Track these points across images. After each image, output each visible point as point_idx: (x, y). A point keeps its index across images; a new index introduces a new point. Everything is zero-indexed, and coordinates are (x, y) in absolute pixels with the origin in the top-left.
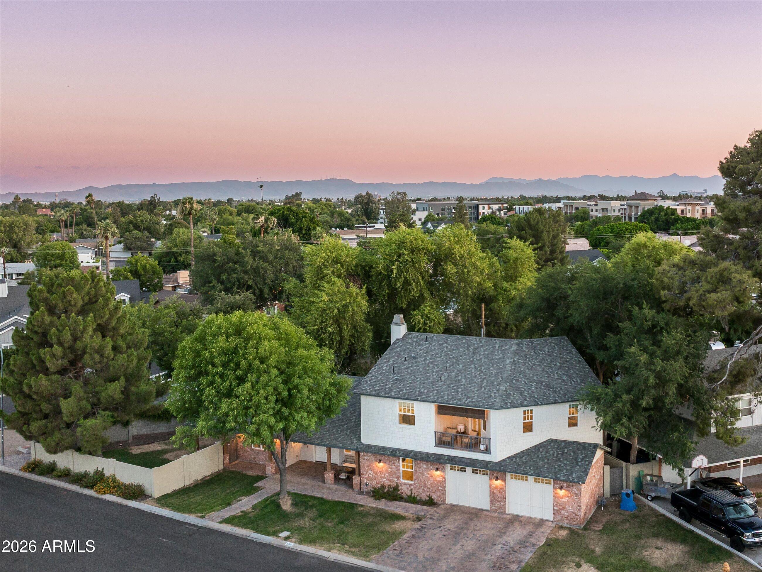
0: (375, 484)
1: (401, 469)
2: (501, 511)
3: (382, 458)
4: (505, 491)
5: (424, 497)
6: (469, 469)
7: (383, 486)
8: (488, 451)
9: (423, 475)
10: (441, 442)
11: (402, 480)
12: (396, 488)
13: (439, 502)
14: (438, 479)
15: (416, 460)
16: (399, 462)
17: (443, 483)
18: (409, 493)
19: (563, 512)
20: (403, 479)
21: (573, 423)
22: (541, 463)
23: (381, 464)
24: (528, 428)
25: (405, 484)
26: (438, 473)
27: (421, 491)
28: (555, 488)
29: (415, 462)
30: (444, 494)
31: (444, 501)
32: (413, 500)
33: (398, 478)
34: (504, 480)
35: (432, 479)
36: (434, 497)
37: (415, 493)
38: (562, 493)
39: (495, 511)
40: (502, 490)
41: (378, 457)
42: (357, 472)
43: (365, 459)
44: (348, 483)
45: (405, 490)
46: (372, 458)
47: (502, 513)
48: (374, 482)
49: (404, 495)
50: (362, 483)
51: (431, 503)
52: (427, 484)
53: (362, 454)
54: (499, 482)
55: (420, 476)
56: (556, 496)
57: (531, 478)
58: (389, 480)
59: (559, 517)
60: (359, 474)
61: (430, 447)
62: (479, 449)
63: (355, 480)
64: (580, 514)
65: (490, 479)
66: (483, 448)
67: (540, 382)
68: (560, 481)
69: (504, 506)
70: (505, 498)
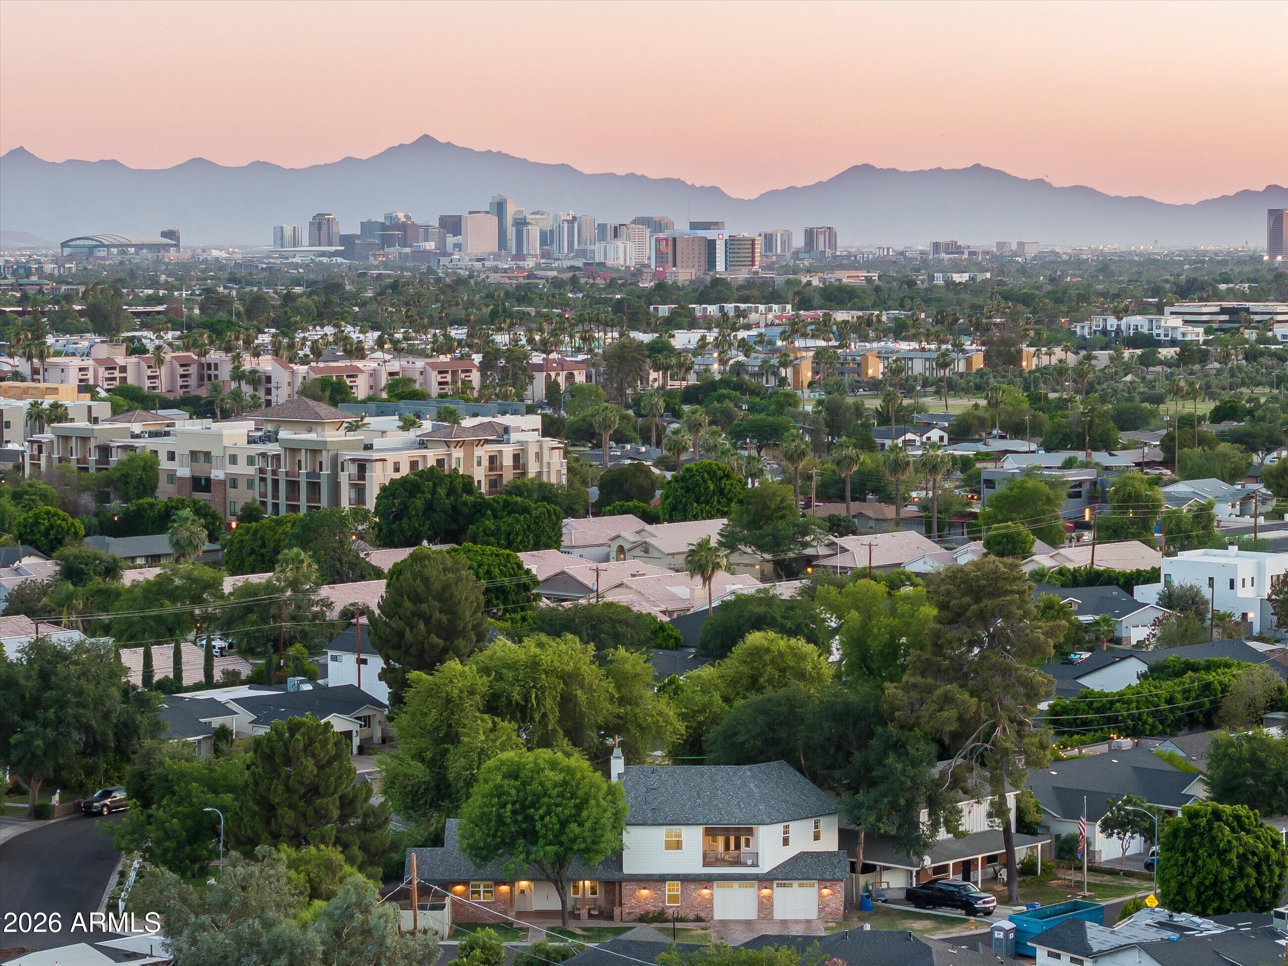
0: (639, 913)
1: (667, 893)
2: (768, 917)
3: (646, 886)
4: (773, 899)
5: (692, 915)
6: (736, 884)
7: (648, 911)
8: (755, 865)
9: (691, 895)
10: (706, 864)
11: (668, 904)
12: (662, 912)
13: (707, 919)
14: (706, 897)
15: (683, 882)
16: (665, 887)
17: (711, 901)
18: (675, 914)
19: (827, 909)
20: (668, 902)
21: (817, 837)
22: (804, 869)
23: (647, 891)
24: (786, 842)
25: (672, 907)
26: (706, 891)
27: (688, 910)
28: (819, 888)
29: (682, 884)
30: (712, 911)
31: (712, 918)
32: (679, 919)
33: (664, 902)
34: (772, 888)
35: (700, 898)
36: (702, 915)
37: (682, 914)
38: (826, 892)
39: (764, 919)
40: (770, 898)
41: (642, 885)
42: (617, 903)
43: (627, 888)
45: (672, 914)
46: (636, 887)
47: (770, 920)
48: (638, 910)
49: (671, 917)
50: (624, 911)
51: (698, 919)
52: (695, 903)
53: (623, 884)
54: (766, 892)
55: (688, 896)
56: (821, 896)
57: (796, 884)
58: (654, 906)
59: (823, 914)
60: (621, 905)
61: (697, 867)
62: (745, 865)
63: (617, 911)
64: (842, 908)
65: (759, 889)
66: (750, 862)
67: (787, 802)
68: (823, 881)
69: (771, 913)
70: (772, 905)
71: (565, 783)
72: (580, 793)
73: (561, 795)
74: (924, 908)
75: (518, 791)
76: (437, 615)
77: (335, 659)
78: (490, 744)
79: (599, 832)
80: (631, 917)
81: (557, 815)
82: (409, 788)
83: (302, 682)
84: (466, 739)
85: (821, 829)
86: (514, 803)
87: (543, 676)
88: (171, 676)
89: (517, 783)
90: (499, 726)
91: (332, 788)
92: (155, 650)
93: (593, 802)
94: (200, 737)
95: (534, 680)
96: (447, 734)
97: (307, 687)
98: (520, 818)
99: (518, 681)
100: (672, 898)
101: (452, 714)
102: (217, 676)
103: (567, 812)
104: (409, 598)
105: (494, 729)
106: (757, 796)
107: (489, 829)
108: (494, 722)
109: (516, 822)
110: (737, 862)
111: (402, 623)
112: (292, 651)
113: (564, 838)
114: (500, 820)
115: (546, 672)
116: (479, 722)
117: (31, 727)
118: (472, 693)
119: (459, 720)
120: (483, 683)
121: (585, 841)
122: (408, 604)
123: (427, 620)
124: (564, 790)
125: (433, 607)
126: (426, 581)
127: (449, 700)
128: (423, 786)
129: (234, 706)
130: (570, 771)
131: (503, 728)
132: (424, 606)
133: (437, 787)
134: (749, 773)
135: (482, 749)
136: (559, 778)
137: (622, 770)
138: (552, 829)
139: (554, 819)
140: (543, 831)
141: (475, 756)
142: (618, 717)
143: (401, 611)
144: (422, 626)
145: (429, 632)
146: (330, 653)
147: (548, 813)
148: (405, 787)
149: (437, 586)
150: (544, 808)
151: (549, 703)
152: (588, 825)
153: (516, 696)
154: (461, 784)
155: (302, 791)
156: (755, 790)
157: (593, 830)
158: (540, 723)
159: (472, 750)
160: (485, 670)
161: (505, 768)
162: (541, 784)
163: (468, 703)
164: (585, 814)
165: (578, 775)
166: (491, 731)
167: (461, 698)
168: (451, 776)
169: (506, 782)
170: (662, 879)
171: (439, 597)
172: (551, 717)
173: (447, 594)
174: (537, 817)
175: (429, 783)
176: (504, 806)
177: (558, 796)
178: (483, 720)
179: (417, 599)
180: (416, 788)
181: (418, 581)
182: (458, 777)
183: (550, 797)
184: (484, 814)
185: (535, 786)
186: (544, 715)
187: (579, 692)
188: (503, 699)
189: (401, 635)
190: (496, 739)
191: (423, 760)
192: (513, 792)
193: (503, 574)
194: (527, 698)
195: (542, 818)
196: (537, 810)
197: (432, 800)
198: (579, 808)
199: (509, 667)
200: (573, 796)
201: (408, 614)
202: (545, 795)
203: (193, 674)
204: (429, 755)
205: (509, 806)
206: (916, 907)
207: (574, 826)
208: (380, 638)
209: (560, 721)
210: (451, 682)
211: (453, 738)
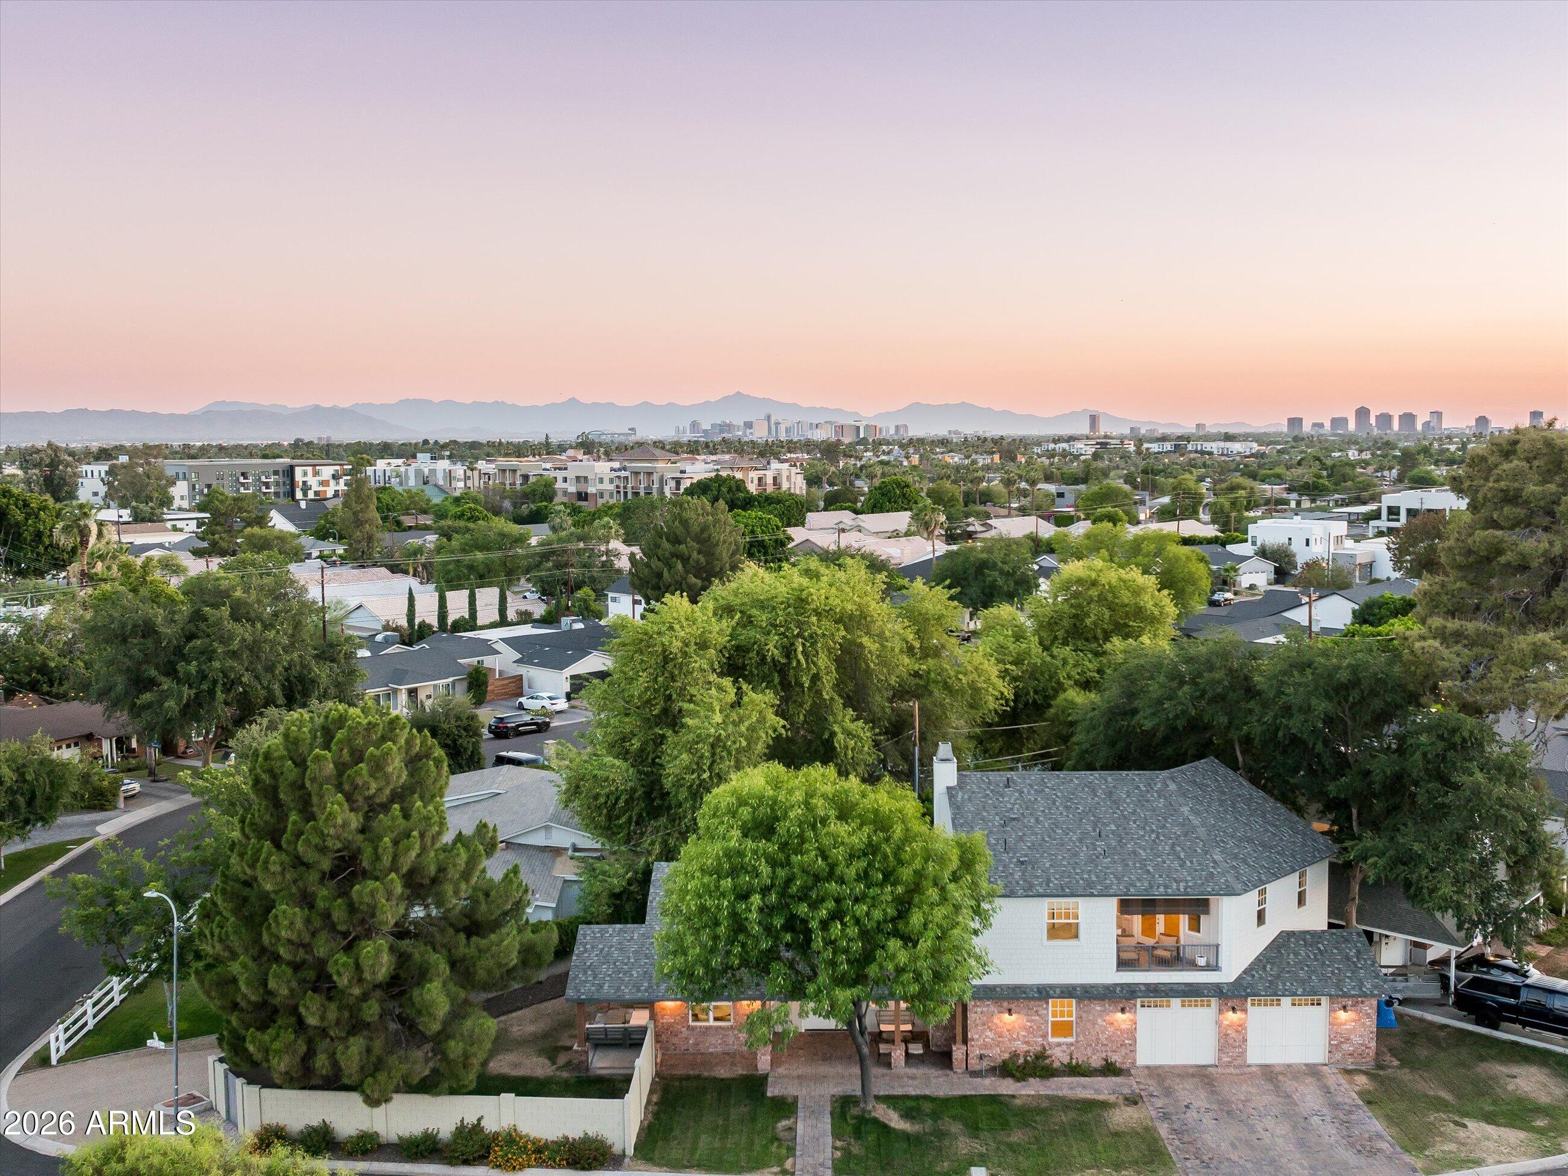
0: (999, 1054)
1: (1051, 1019)
2: (1239, 1062)
3: (1013, 1006)
4: (1246, 1028)
5: (1096, 1062)
6: (1176, 1002)
7: (1015, 1055)
8: (1212, 966)
9: (1094, 1024)
10: (1123, 964)
11: (1052, 1040)
12: (1041, 1056)
13: (1124, 1067)
14: (1123, 1027)
15: (1080, 999)
16: (1047, 1009)
17: (1132, 1033)
18: (1066, 1060)
19: (1345, 1046)
20: (1053, 1036)
21: (1302, 900)
22: (1301, 974)
23: (1014, 1017)
24: (1261, 917)
25: (1059, 1045)
26: (1127, 1016)
27: (1089, 1052)
28: (1332, 1010)
29: (1078, 1003)
30: (1134, 1051)
31: (1134, 1063)
32: (1074, 1070)
33: (1044, 1036)
34: (1245, 1011)
35: (1111, 1029)
36: (1116, 1058)
37: (1080, 1057)
38: (1342, 1015)
39: (1229, 1064)
40: (1241, 1028)
41: (1005, 1004)
42: (959, 1038)
43: (978, 1012)
44: (943, 1059)
45: (1059, 1056)
46: (993, 1008)
47: (1240, 1066)
48: (997, 1051)
49: (1057, 1064)
50: (971, 1056)
51: (1109, 1069)
52: (1103, 1037)
53: (970, 1005)
54: (1233, 1017)
55: (1089, 1025)
56: (1333, 1023)
57: (1286, 1001)
58: (1027, 1043)
59: (1338, 1056)
60: (965, 1041)
61: (1108, 974)
62: (1193, 965)
63: (958, 1052)
64: (1373, 1044)
65: (1220, 1011)
66: (1202, 962)
67: (1250, 840)
68: (1341, 998)
69: (1243, 1054)
70: (1245, 1040)
71: (871, 849)
72: (906, 873)
73: (864, 876)
74: (1496, 1028)
75: (773, 863)
76: (695, 555)
77: (614, 600)
78: (730, 729)
79: (946, 959)
80: (985, 1064)
81: (857, 922)
82: (602, 800)
83: (574, 621)
84: (689, 721)
85: (1307, 887)
86: (765, 891)
87: (814, 619)
88: (467, 617)
89: (772, 848)
90: (746, 699)
91: (386, 860)
92: (450, 595)
93: (933, 894)
94: (451, 679)
95: (799, 624)
96: (665, 711)
97: (580, 626)
98: (778, 922)
99: (775, 626)
100: (1062, 1029)
101: (673, 678)
102: (511, 615)
103: (877, 914)
104: (668, 540)
105: (737, 704)
106: (1202, 831)
107: (716, 938)
108: (740, 693)
109: (768, 929)
110: (1176, 960)
111: (660, 564)
112: (579, 594)
113: (872, 970)
114: (739, 926)
115: (818, 614)
116: (713, 691)
117: (167, 684)
118: (703, 645)
119: (683, 688)
120: (720, 631)
121: (918, 977)
122: (666, 545)
123: (685, 560)
124: (870, 864)
125: (689, 548)
126: (685, 523)
127: (666, 658)
128: (623, 797)
129: (501, 647)
130: (881, 823)
131: (752, 701)
132: (682, 547)
133: (648, 795)
134: (1172, 787)
135: (718, 738)
136: (858, 840)
137: (953, 781)
138: (846, 951)
139: (853, 931)
140: (829, 954)
141: (706, 750)
142: (916, 674)
143: (660, 552)
144: (679, 566)
145: (687, 572)
146: (611, 595)
147: (837, 915)
148: (596, 797)
149: (695, 528)
150: (831, 904)
151: (823, 661)
152: (925, 945)
153: (773, 649)
154: (683, 794)
155: (326, 864)
156: (1196, 821)
157: (935, 952)
158: (810, 689)
159: (699, 739)
160: (728, 610)
161: (745, 812)
162: (823, 854)
163: (698, 662)
164: (916, 919)
165: (898, 831)
166: (732, 706)
167: (685, 654)
168: (668, 783)
169: (750, 844)
170: (1044, 993)
171: (698, 539)
172: (825, 679)
173: (705, 535)
174: (814, 924)
175: (634, 790)
176: (744, 896)
177: (859, 879)
178: (720, 689)
179: (676, 541)
180: (613, 798)
181: (677, 523)
182: (679, 783)
183: (842, 881)
184: (703, 909)
185: (809, 857)
186: (815, 678)
187: (865, 640)
188: (753, 654)
189: (660, 575)
190: (741, 720)
191: (624, 755)
192: (765, 869)
193: (763, 532)
194: (788, 651)
195: (825, 925)
196: (814, 905)
197: (640, 816)
198: (904, 906)
199: (762, 605)
200: (889, 877)
201: (667, 554)
202: (831, 875)
203: (487, 612)
204: (636, 744)
205: (756, 900)
206: (1478, 1023)
207: (894, 944)
208: (640, 579)
209: (838, 686)
210: (671, 628)
211: (671, 719)
